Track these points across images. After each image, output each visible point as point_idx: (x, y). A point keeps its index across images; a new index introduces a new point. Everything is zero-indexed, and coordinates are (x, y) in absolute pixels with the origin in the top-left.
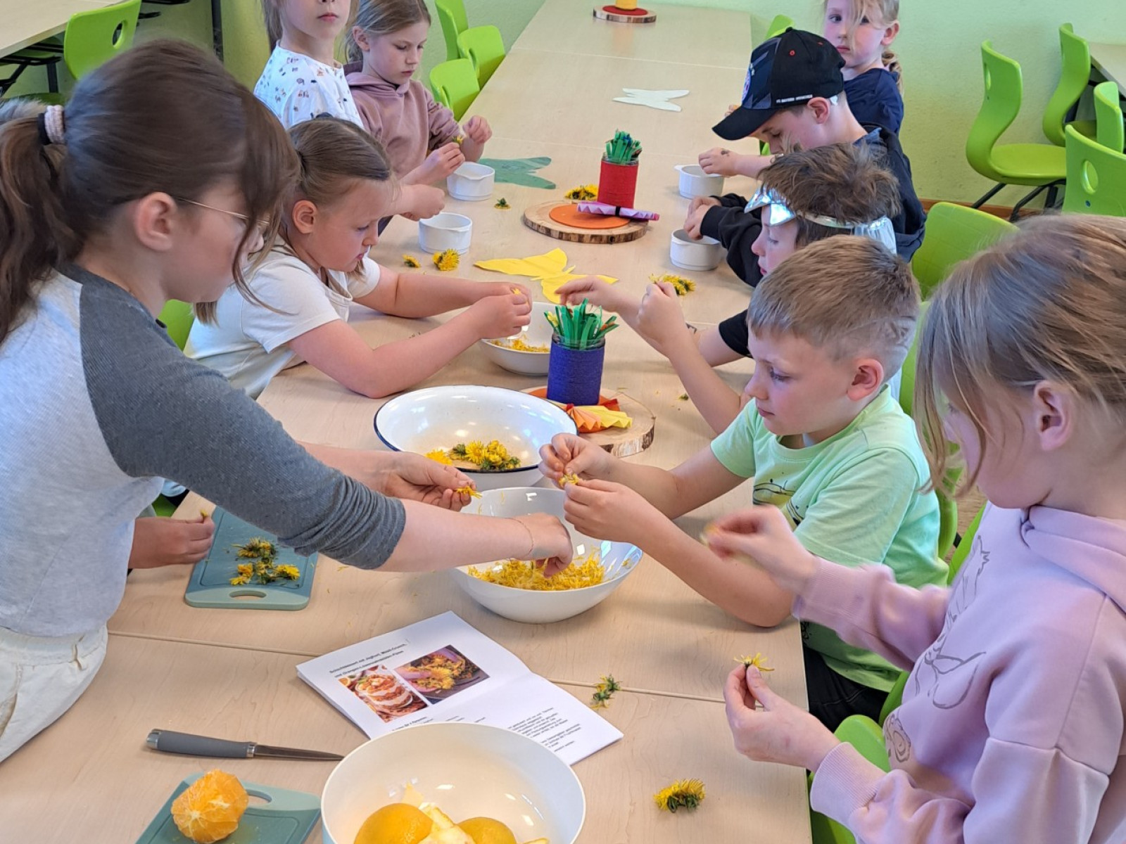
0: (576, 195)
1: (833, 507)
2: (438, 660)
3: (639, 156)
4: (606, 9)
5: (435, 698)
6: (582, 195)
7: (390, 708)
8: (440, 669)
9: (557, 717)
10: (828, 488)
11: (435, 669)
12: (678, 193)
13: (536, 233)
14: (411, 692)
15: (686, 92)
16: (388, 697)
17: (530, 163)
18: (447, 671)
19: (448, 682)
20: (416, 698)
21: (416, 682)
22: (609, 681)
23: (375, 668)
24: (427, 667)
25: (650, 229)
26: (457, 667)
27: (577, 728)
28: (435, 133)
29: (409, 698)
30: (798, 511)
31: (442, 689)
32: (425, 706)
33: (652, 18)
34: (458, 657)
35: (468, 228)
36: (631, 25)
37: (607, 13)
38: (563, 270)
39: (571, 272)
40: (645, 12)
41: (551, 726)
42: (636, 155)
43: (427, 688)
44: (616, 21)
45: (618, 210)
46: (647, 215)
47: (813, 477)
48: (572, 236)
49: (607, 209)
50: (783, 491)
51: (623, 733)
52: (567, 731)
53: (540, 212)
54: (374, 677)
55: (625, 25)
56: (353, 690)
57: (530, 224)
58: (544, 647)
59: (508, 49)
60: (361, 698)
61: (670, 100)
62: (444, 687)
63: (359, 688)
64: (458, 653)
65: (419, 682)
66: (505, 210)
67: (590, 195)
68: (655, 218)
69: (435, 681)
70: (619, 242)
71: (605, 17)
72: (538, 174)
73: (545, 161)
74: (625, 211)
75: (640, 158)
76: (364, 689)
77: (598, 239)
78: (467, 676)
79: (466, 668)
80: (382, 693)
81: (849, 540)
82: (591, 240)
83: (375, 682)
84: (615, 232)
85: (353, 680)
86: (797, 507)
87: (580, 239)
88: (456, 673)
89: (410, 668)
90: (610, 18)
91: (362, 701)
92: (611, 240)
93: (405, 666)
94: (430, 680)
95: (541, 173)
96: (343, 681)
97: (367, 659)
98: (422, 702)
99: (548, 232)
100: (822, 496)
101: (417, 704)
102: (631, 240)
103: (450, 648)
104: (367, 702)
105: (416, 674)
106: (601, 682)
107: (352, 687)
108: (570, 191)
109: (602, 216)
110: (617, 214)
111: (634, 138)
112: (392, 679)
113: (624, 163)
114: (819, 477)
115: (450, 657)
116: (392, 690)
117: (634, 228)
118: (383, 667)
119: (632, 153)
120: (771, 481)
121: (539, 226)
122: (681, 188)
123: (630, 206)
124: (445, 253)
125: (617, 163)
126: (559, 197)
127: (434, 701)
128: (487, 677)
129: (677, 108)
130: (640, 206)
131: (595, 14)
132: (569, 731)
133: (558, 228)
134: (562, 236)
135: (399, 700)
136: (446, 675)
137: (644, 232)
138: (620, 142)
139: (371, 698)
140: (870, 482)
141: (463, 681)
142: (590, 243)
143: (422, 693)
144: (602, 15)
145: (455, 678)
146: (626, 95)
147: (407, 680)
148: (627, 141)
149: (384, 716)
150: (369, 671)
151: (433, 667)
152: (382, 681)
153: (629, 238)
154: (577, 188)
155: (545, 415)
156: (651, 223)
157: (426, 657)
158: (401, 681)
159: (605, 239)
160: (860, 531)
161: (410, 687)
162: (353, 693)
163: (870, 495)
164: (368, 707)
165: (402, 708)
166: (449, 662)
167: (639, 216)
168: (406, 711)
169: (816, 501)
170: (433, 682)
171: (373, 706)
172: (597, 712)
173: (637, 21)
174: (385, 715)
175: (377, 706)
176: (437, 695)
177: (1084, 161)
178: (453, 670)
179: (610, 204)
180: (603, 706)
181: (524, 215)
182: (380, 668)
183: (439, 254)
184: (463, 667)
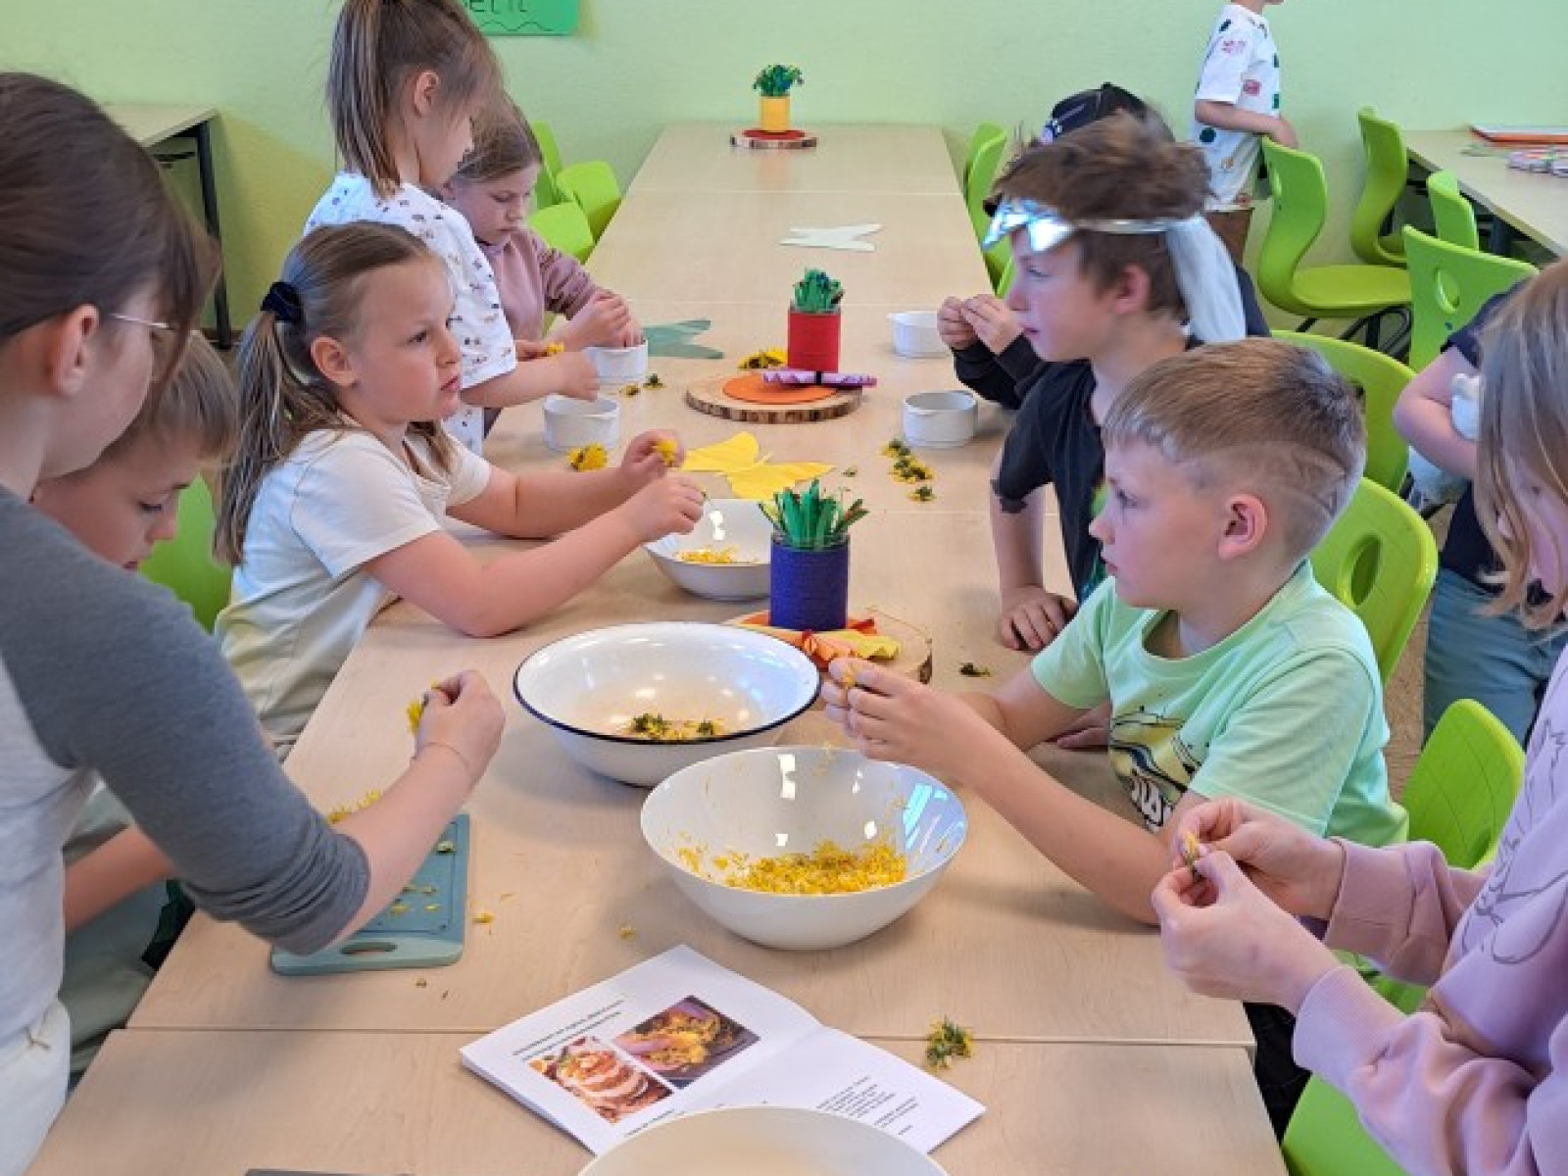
0: (754, 363)
1: (1251, 737)
2: (676, 1021)
3: (842, 300)
4: (748, 133)
5: (680, 1078)
6: (762, 362)
7: (616, 1101)
8: (683, 1035)
9: (878, 1091)
10: (1246, 707)
11: (674, 1035)
12: (894, 351)
13: (709, 417)
14: (644, 1074)
15: (877, 226)
16: (609, 1084)
17: (683, 329)
18: (691, 1037)
19: (697, 1054)
20: (652, 1083)
21: (648, 1057)
22: (945, 1027)
23: (581, 1042)
24: (663, 1032)
25: (866, 399)
26: (708, 1029)
27: (910, 1105)
28: (553, 297)
29: (641, 1083)
30: (1191, 752)
31: (690, 1064)
32: (668, 1092)
33: (810, 141)
34: (707, 1012)
35: (614, 414)
36: (786, 151)
37: (749, 139)
38: (756, 460)
39: (768, 462)
40: (801, 135)
41: (871, 1105)
42: (836, 300)
43: (667, 1064)
44: (763, 148)
45: (819, 376)
46: (861, 379)
47: (1217, 693)
48: (760, 416)
49: (804, 376)
50: (1160, 721)
51: (983, 1103)
52: (897, 1110)
53: (709, 388)
54: (584, 1055)
55: (777, 151)
56: (553, 1077)
57: (697, 405)
58: (835, 985)
59: (624, 192)
60: (569, 1089)
61: (857, 238)
62: (693, 1061)
63: (562, 1073)
64: (705, 1006)
65: (653, 1057)
66: (660, 391)
67: (773, 361)
68: (871, 383)
69: (678, 1054)
70: (826, 418)
71: (747, 145)
72: (695, 341)
73: (704, 324)
74: (827, 377)
75: (842, 303)
76: (570, 1076)
77: (796, 417)
78: (725, 1040)
79: (722, 1028)
80: (599, 1078)
81: (1276, 786)
82: (786, 418)
83: (585, 1064)
84: (820, 405)
85: (551, 1062)
86: (1190, 746)
87: (772, 418)
88: (708, 1037)
89: (636, 1036)
90: (755, 144)
91: (570, 1095)
92: (815, 416)
93: (627, 1034)
94: (670, 1052)
95: (698, 340)
96: (536, 1066)
97: (568, 1028)
98: (662, 1087)
99: (725, 413)
100: (1233, 722)
101: (655, 1091)
102: (841, 415)
103: (691, 1000)
104: (578, 1095)
105: (646, 1045)
106: (932, 1031)
107: (551, 1074)
108: (746, 358)
109: (797, 386)
110: (818, 382)
111: (832, 277)
112: (611, 1056)
113: (820, 312)
114: (1227, 692)
115: (693, 1012)
116: (614, 1073)
117: (843, 399)
118: (594, 1039)
119: (831, 296)
120: (1142, 708)
121: (712, 406)
122: (899, 345)
123: (834, 369)
124: (587, 450)
125: (810, 312)
126: (730, 369)
127: (681, 1084)
128: (755, 1039)
129: (870, 247)
130: (847, 368)
131: (733, 141)
132: (902, 1110)
133: (738, 406)
134: (745, 417)
135: (627, 1087)
136: (692, 1042)
137: (858, 402)
138: (814, 283)
139: (582, 1088)
140: (1307, 697)
141: (722, 1048)
142: (786, 422)
143: (662, 1073)
144: (744, 142)
145: (707, 1046)
146: (795, 236)
147: (635, 1054)
148: (822, 282)
149: (609, 1114)
150: (573, 1047)
151: (671, 1031)
152: (595, 1060)
153: (839, 412)
154: (755, 354)
155: (766, 656)
156: (866, 390)
157: (657, 1018)
158: (626, 1058)
159: (806, 416)
160: (1293, 772)
161: (640, 1067)
162: (554, 1084)
163: (1304, 716)
164: (579, 1102)
165: (633, 1100)
166: (694, 1022)
167: (850, 382)
168: (640, 1104)
169: (1223, 731)
170: (674, 1055)
171: (588, 1100)
172: (938, 1076)
173: (792, 146)
174: (609, 1112)
175: (594, 1099)
176: (684, 1075)
177: (1436, 270)
178: (701, 1033)
179: (808, 369)
180: (945, 1066)
181: (688, 394)
182: (589, 1041)
183: (577, 452)
184: (717, 1027)
